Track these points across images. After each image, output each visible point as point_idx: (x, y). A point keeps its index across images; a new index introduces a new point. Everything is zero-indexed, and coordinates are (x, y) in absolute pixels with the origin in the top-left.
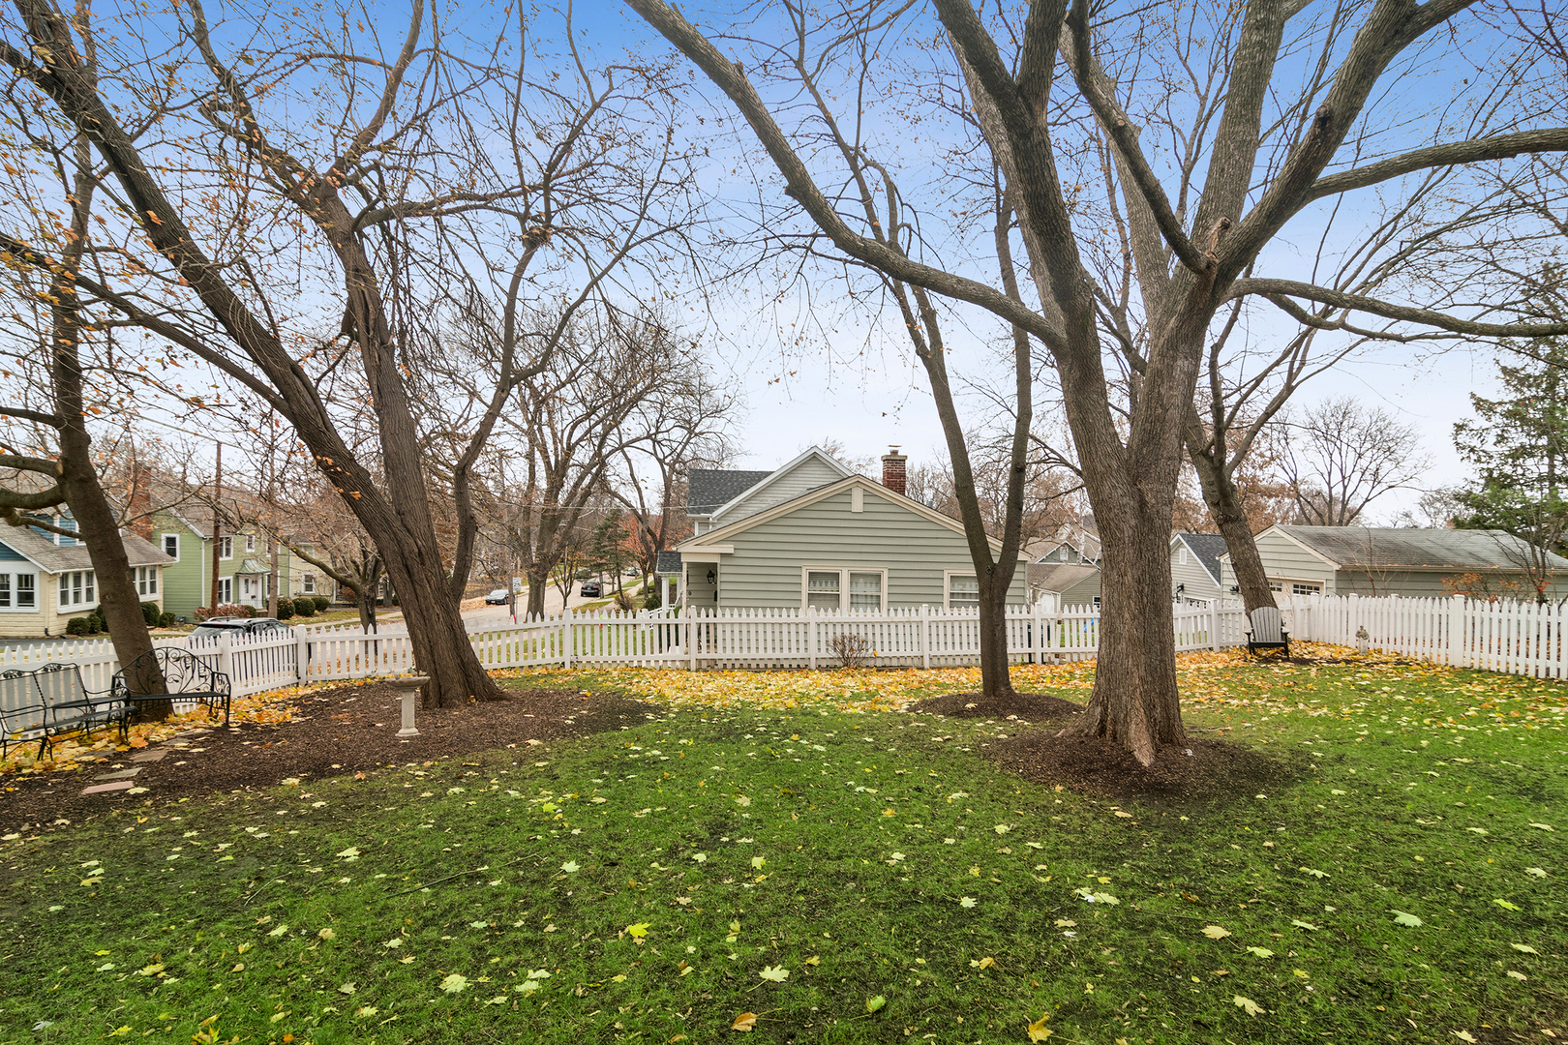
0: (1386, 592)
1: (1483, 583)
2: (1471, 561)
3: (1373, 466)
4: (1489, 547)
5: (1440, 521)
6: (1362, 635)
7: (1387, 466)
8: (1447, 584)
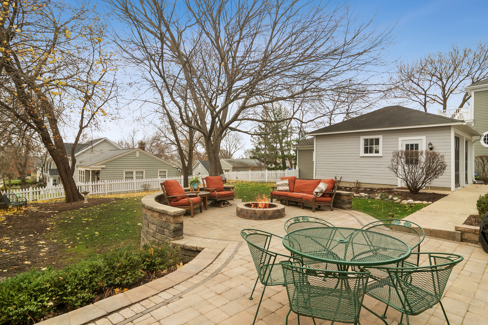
0: (240, 171)
1: (253, 168)
2: (252, 165)
3: (235, 144)
4: (255, 162)
5: (248, 157)
6: (237, 178)
7: (238, 144)
8: (249, 168)
